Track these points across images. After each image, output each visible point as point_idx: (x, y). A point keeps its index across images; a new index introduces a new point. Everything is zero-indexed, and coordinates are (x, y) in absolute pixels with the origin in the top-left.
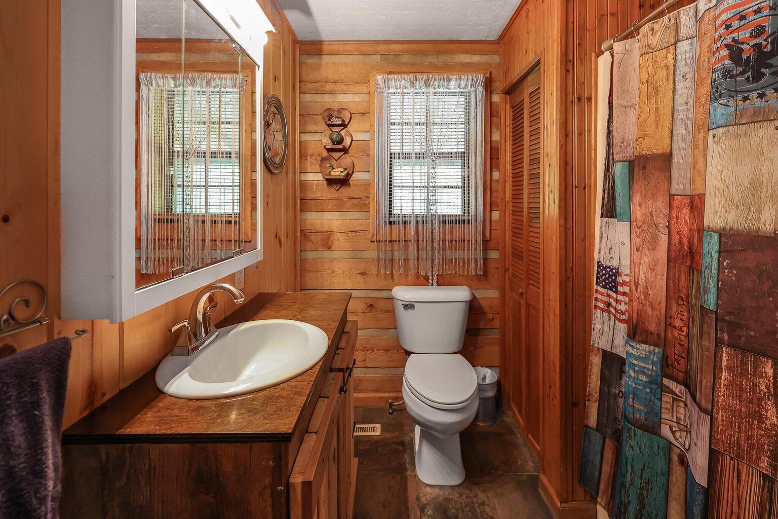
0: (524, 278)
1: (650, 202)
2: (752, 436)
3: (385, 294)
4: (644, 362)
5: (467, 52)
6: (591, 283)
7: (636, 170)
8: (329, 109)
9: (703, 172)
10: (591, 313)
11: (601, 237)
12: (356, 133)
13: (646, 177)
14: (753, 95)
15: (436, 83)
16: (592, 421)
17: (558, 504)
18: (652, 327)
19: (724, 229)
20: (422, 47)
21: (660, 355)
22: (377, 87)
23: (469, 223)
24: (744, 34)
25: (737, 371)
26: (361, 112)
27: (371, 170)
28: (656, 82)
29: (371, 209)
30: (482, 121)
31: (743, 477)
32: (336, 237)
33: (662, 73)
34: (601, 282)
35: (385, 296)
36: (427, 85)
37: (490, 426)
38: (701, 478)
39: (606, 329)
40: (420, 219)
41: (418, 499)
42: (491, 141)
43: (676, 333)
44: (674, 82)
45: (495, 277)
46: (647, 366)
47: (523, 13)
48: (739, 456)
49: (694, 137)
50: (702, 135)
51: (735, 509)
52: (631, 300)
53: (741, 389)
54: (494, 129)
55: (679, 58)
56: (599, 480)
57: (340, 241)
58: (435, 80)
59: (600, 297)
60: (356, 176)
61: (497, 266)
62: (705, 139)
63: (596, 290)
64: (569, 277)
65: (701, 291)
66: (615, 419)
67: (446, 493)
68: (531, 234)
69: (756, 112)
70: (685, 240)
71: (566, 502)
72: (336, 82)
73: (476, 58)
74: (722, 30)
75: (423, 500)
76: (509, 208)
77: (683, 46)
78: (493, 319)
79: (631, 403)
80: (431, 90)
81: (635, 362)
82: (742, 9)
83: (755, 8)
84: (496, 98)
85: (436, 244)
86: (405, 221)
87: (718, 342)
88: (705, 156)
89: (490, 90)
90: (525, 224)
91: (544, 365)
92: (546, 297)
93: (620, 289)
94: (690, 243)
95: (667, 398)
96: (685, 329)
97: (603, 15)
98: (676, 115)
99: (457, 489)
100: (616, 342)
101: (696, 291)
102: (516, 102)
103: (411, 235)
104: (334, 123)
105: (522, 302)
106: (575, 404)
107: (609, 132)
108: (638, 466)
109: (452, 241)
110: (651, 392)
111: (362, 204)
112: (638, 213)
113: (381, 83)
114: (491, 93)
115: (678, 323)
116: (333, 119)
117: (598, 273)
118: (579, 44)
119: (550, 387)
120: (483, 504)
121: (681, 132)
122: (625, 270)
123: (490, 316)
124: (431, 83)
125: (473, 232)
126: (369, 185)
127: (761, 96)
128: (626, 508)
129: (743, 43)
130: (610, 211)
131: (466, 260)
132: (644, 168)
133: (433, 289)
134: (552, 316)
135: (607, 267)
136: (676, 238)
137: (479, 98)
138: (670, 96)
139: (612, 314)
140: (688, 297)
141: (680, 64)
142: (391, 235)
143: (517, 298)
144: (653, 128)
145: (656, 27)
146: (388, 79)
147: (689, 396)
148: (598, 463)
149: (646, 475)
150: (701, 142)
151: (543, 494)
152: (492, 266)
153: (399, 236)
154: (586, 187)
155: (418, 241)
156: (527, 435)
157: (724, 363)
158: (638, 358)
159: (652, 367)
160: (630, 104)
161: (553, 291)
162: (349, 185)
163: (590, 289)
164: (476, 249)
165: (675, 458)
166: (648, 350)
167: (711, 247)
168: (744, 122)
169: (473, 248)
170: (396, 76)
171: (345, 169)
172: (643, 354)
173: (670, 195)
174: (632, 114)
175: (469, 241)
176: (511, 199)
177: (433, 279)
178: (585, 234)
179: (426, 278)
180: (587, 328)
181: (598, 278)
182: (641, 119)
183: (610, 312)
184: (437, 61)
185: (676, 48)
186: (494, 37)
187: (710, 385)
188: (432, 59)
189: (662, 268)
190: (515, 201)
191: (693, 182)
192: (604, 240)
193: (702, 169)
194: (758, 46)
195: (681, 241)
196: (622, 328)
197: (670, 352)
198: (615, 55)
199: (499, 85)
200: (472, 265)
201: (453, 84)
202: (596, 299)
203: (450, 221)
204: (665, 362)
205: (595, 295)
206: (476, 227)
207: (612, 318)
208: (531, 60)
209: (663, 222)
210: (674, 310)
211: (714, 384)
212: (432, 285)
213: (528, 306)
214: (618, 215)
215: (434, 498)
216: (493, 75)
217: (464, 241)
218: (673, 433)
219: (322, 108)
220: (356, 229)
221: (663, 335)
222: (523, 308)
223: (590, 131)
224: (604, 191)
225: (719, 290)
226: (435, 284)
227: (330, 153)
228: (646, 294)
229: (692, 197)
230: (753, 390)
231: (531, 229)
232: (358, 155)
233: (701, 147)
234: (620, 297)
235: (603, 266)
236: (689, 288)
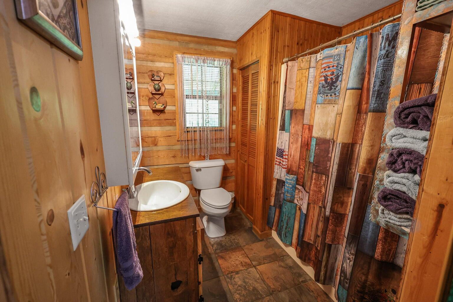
0: (247, 154)
1: (297, 126)
2: (318, 197)
3: (185, 165)
4: (291, 181)
5: (223, 46)
6: (274, 155)
7: (293, 114)
8: (152, 71)
9: (313, 118)
10: (274, 166)
11: (279, 138)
12: (167, 85)
13: (296, 117)
14: (329, 95)
15: (208, 62)
16: (272, 204)
17: (260, 233)
18: (294, 169)
19: (317, 137)
20: (200, 40)
21: (296, 178)
22: (178, 60)
23: (223, 131)
24: (329, 73)
25: (317, 179)
26: (169, 73)
27: (176, 105)
28: (302, 82)
29: (177, 125)
30: (229, 83)
31: (315, 209)
32: (160, 139)
33: (304, 79)
34: (278, 155)
35: (185, 166)
36: (204, 62)
37: (232, 214)
38: (305, 211)
39: (279, 171)
40: (201, 130)
41: (210, 243)
42: (232, 92)
43: (301, 170)
44: (307, 83)
45: (233, 154)
46: (292, 182)
47: (251, 33)
48: (315, 203)
49: (312, 105)
50: (314, 105)
51: (312, 217)
52: (288, 161)
53: (317, 184)
54: (234, 87)
55: (310, 74)
56: (274, 222)
57: (162, 142)
58: (208, 60)
59: (277, 160)
60: (168, 108)
61: (234, 149)
62: (315, 106)
63: (276, 158)
64: (267, 154)
65: (309, 157)
66: (280, 201)
67: (220, 239)
68: (251, 136)
69: (329, 101)
70: (306, 140)
71: (263, 232)
72: (154, 55)
73: (226, 50)
74: (323, 70)
75: (212, 243)
76: (240, 123)
77: (312, 70)
78: (232, 172)
79: (286, 194)
80: (206, 65)
81: (288, 181)
82: (329, 64)
83: (333, 65)
84: (235, 71)
85: (209, 141)
86: (195, 131)
87: (313, 172)
88: (315, 112)
89: (233, 67)
90: (248, 131)
91: (256, 187)
92: (258, 161)
93: (284, 157)
94: (308, 141)
95: (297, 191)
96: (304, 169)
97: (285, 46)
98: (307, 95)
99: (224, 237)
100: (282, 176)
101: (308, 157)
102: (244, 75)
103: (198, 137)
104: (156, 79)
105: (246, 164)
106: (267, 199)
107: (284, 97)
108: (287, 213)
109: (216, 139)
110: (292, 190)
111: (172, 122)
112: (293, 130)
113: (180, 59)
114: (233, 68)
115: (302, 167)
116: (155, 77)
117: (277, 151)
118: (275, 58)
119: (258, 195)
120: (234, 239)
121: (308, 102)
122: (286, 150)
123: (231, 171)
124: (206, 62)
125: (225, 135)
126: (175, 113)
127: (331, 95)
128: (283, 227)
129: (328, 76)
130: (283, 128)
131: (222, 148)
132: (296, 114)
133: (207, 162)
134: (260, 168)
135: (280, 149)
136: (303, 139)
137: (228, 71)
138: (306, 88)
139: (281, 166)
140: (305, 159)
141: (310, 77)
142: (187, 137)
143: (243, 162)
144: (300, 99)
145: (304, 60)
146: (184, 57)
147: (303, 189)
148: (273, 217)
149: (289, 216)
150: (314, 107)
151: (254, 232)
152: (232, 149)
153: (192, 138)
154: (275, 119)
155: (201, 140)
156: (247, 215)
157: (314, 178)
158: (289, 180)
159: (293, 182)
160: (292, 87)
161: (261, 159)
162: (165, 112)
163: (274, 158)
164: (226, 143)
165: (298, 208)
166: (292, 177)
167: (313, 143)
168: (326, 103)
169: (225, 142)
170: (188, 56)
171: (163, 105)
172: (291, 178)
173: (303, 124)
174: (293, 92)
175: (223, 139)
176: (241, 120)
177: (207, 157)
178: (273, 137)
179: (204, 157)
180: (272, 172)
181: (277, 153)
182: (296, 95)
183: (280, 165)
184: (207, 49)
185: (309, 70)
186: (235, 40)
187: (309, 185)
188: (205, 47)
189: (299, 150)
190: (243, 121)
191: (310, 121)
192: (280, 139)
193: (313, 117)
194: (332, 78)
195: (305, 140)
196: (284, 170)
197: (299, 177)
198: (289, 67)
199: (237, 65)
200: (225, 150)
201: (216, 63)
202: (276, 161)
203: (215, 130)
204: (297, 180)
205: (276, 160)
206: (226, 133)
207: (281, 167)
208: (254, 59)
209: (300, 134)
210: (301, 162)
211: (311, 184)
212: (207, 160)
213: (249, 165)
214: (285, 130)
215: (216, 241)
216: (234, 59)
217: (221, 139)
218: (298, 201)
219: (147, 69)
220: (170, 135)
221: (297, 171)
222: (246, 167)
223: (277, 96)
224: (281, 120)
225: (314, 156)
226: (208, 159)
227: (154, 96)
228: (293, 158)
229: (309, 125)
230: (320, 184)
231: (251, 134)
232: (169, 96)
233: (314, 109)
234: (284, 160)
235: (279, 149)
236: (306, 156)
